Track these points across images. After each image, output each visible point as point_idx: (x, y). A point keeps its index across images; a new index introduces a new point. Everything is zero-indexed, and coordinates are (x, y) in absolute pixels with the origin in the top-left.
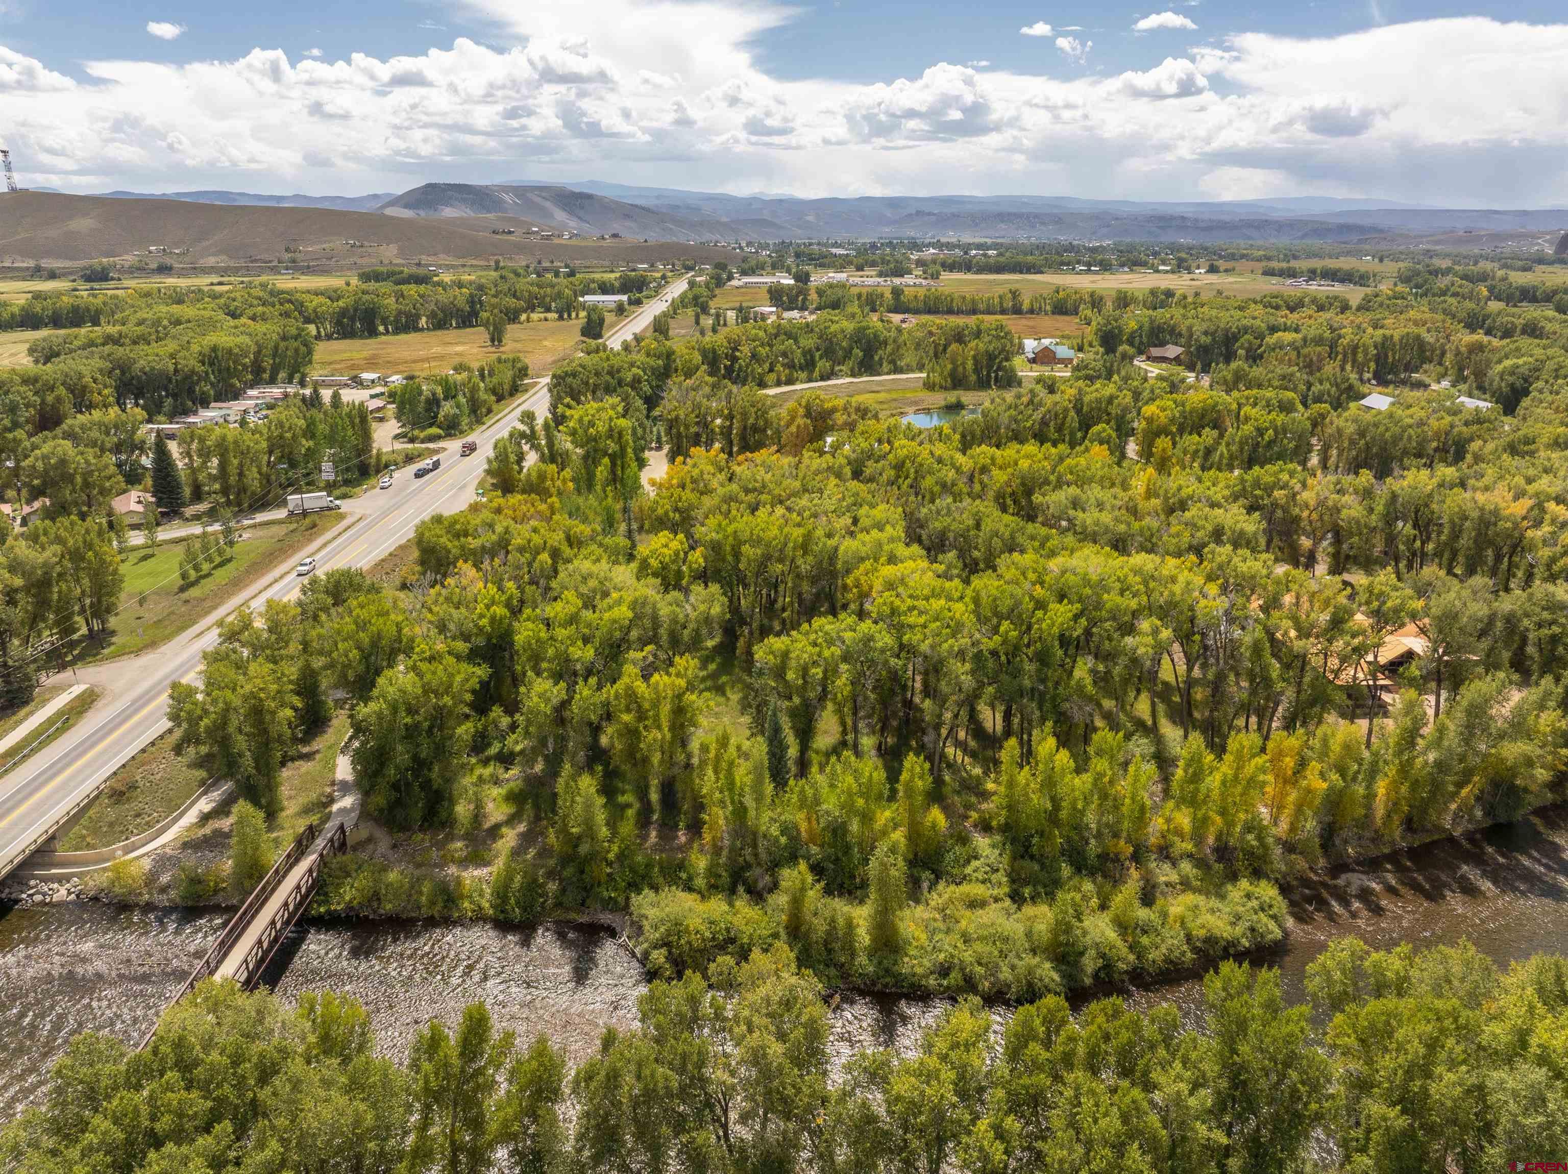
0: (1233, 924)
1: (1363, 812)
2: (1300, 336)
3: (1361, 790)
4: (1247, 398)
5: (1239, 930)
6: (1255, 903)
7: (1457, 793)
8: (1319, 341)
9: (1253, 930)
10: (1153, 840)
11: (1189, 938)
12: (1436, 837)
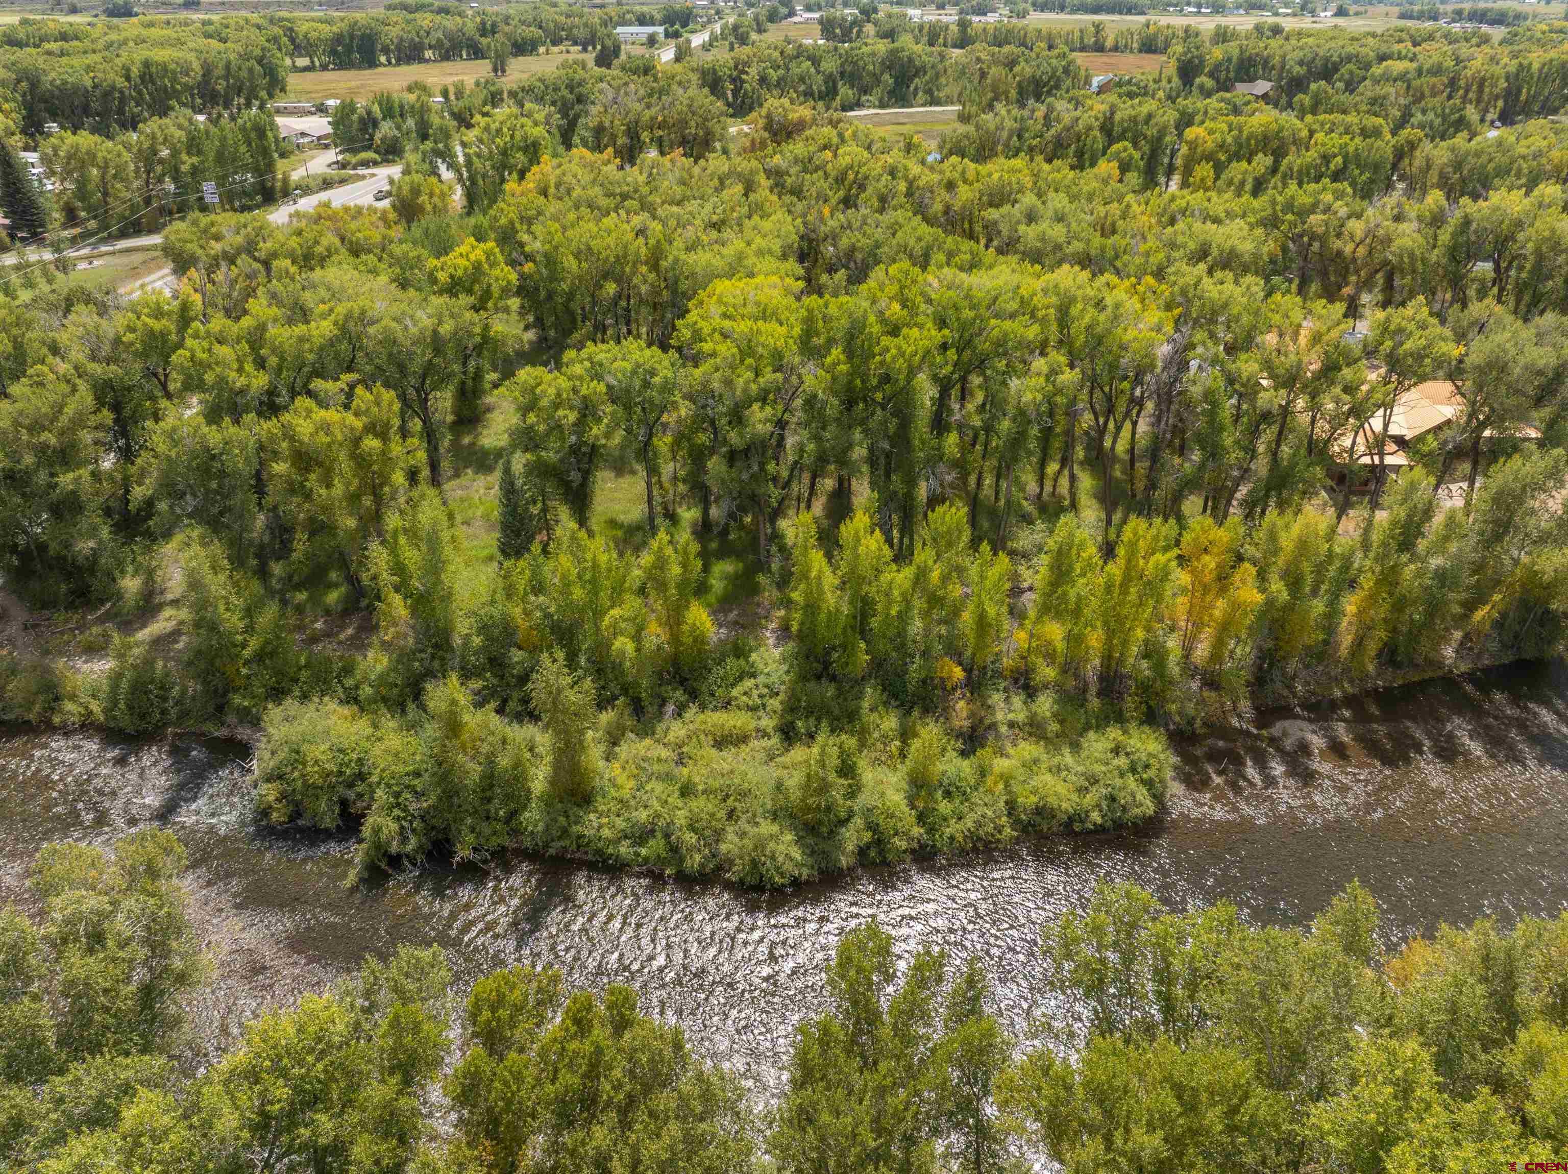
0: (1082, 791)
1: (1321, 637)
2: (1414, 65)
3: (1318, 606)
4: (1322, 124)
5: (1089, 799)
6: (1122, 762)
7: (1466, 617)
8: (1436, 71)
9: (1113, 799)
10: (1006, 662)
11: (1011, 806)
12: (1428, 675)
